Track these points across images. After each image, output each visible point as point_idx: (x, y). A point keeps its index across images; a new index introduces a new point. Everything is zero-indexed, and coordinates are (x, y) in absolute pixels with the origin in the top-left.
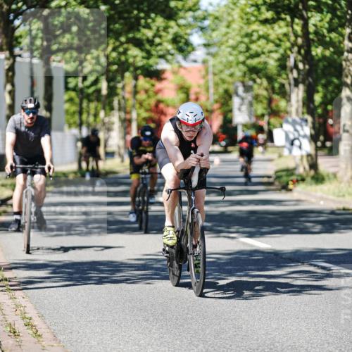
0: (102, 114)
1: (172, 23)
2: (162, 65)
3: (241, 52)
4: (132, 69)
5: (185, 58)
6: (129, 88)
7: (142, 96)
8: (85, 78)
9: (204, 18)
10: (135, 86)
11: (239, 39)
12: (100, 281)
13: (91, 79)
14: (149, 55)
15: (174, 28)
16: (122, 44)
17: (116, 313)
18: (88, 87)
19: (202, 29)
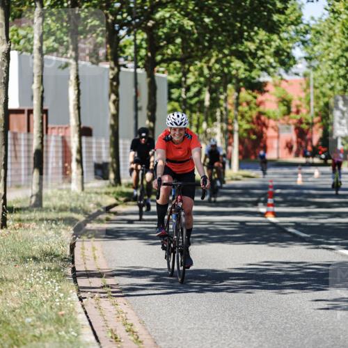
0: (204, 125)
1: (275, 37)
2: (264, 78)
3: (341, 66)
4: (234, 81)
5: (287, 71)
6: (231, 100)
7: (244, 108)
8: (188, 89)
9: (306, 32)
10: (238, 98)
11: (340, 52)
12: (201, 290)
13: (194, 90)
14: (251, 67)
15: (276, 42)
16: (225, 56)
17: (217, 321)
18: (191, 98)
19: (304, 42)
